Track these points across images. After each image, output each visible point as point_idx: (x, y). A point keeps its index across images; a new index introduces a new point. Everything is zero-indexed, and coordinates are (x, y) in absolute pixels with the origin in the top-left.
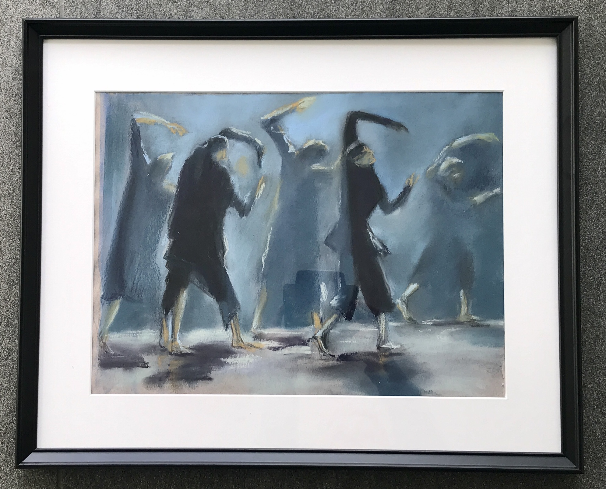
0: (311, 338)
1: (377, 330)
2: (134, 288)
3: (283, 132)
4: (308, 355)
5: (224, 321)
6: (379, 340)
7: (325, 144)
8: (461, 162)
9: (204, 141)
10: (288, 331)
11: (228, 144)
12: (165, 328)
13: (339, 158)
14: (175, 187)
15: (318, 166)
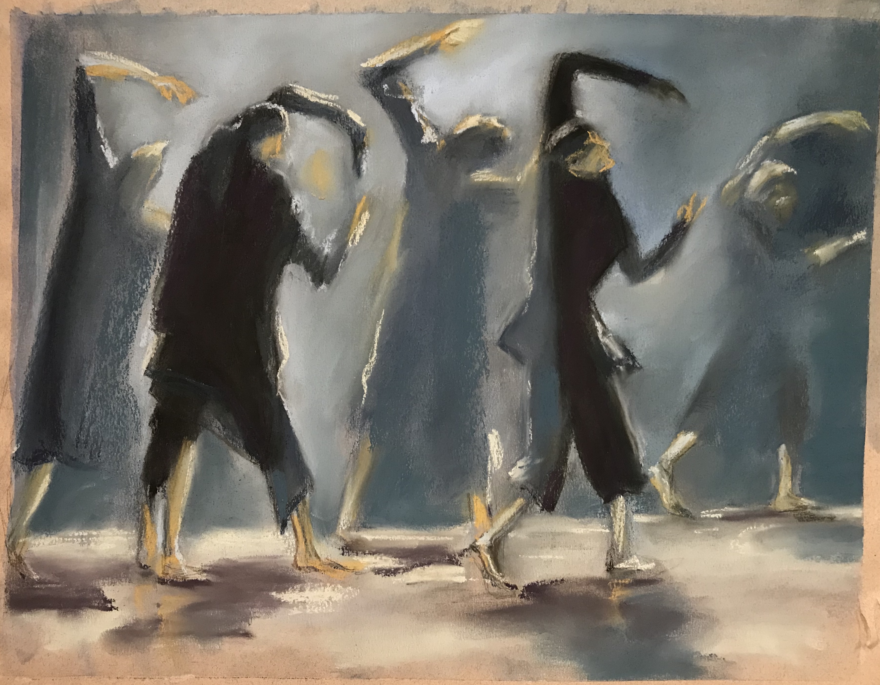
0: (466, 549)
1: (607, 531)
2: (83, 438)
3: (409, 97)
4: (458, 583)
5: (277, 513)
6: (612, 552)
7: (503, 126)
8: (793, 172)
9: (234, 115)
10: (417, 535)
11: (287, 123)
12: (148, 527)
13: (535, 157)
14: (167, 216)
15: (488, 174)
